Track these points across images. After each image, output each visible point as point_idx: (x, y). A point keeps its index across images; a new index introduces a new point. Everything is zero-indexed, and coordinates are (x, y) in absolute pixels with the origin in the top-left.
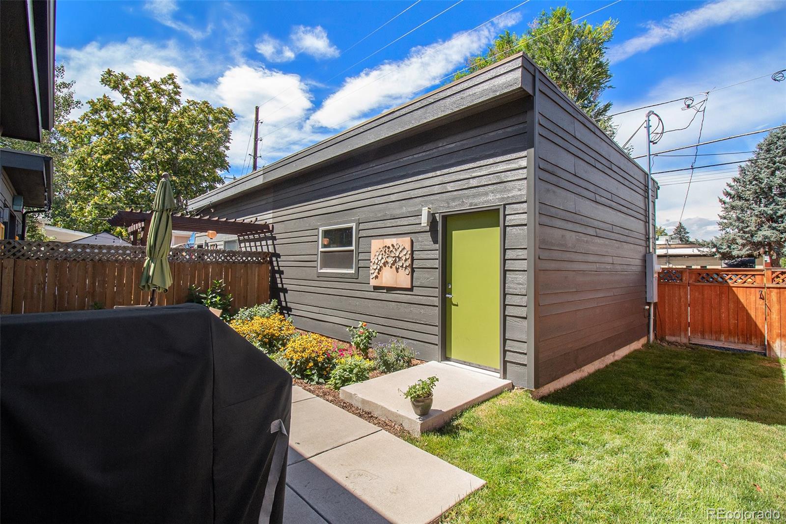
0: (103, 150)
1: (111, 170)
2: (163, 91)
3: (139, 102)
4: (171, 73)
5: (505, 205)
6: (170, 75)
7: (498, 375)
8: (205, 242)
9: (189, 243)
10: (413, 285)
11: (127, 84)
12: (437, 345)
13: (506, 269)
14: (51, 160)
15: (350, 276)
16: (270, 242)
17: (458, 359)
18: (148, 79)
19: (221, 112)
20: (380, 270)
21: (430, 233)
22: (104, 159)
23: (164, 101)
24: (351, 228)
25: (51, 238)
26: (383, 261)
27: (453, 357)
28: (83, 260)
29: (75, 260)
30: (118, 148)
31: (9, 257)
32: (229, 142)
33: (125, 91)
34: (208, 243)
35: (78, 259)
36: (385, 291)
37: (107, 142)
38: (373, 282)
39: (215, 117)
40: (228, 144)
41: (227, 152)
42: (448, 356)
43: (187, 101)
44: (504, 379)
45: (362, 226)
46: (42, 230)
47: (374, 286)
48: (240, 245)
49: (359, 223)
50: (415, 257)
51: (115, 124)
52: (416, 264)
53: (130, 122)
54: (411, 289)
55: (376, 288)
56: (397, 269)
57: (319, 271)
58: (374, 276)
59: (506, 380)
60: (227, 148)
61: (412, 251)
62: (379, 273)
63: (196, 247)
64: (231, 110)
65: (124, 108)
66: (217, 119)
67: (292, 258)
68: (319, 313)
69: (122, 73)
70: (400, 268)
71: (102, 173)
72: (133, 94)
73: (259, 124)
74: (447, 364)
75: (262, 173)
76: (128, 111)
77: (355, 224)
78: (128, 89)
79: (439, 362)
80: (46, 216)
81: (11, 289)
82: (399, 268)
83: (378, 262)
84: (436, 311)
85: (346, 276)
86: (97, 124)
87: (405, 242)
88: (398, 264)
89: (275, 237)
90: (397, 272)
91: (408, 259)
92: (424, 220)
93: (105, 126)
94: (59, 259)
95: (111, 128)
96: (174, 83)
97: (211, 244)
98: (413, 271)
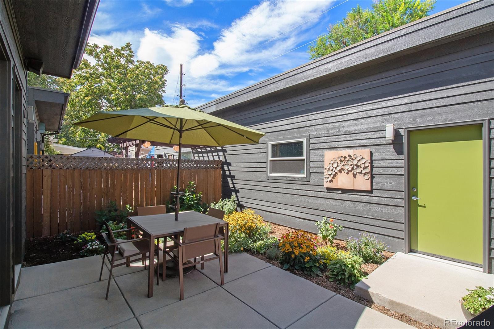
0: (85, 94)
1: (91, 106)
2: (123, 54)
3: (106, 62)
4: (128, 42)
5: (490, 120)
6: (127, 44)
7: (481, 269)
8: (164, 153)
9: (150, 154)
10: (373, 188)
11: (98, 51)
12: (403, 239)
13: (491, 176)
14: (69, 95)
15: (302, 179)
16: (221, 153)
17: (425, 251)
18: (111, 48)
19: (160, 68)
20: (335, 175)
21: (392, 145)
22: (86, 100)
23: (123, 61)
24: (302, 142)
25: (59, 152)
26: (338, 168)
27: (419, 250)
28: (100, 169)
29: (94, 169)
30: (95, 92)
31: (47, 168)
32: (164, 87)
33: (97, 56)
34: (166, 154)
35: (96, 169)
36: (340, 192)
37: (88, 88)
38: (327, 185)
39: (155, 71)
40: (164, 89)
41: (163, 94)
42: (413, 248)
43: (137, 61)
44: (489, 273)
45: (312, 141)
46: (53, 146)
47: (327, 188)
48: (194, 155)
49: (310, 138)
50: (375, 164)
51: (92, 77)
52: (375, 171)
53: (101, 76)
54: (371, 192)
55: (329, 190)
56: (355, 176)
57: (269, 175)
58: (329, 180)
59: (491, 274)
60: (164, 91)
61: (372, 161)
62: (333, 178)
63: (156, 157)
64: (166, 67)
65: (97, 67)
66: (157, 73)
67: (242, 165)
68: (270, 207)
69: (95, 44)
70: (358, 175)
71: (85, 108)
72: (102, 58)
73: (183, 75)
74: (413, 255)
75: (215, 103)
76: (100, 69)
77: (305, 139)
78: (99, 55)
79: (405, 253)
80: (56, 137)
81: (49, 192)
82: (356, 174)
83: (333, 169)
84: (402, 212)
85: (297, 179)
86: (81, 77)
87: (365, 153)
88: (355, 171)
89: (226, 150)
90: (355, 177)
91: (368, 166)
92: (389, 134)
93: (86, 78)
94: (83, 168)
95: (90, 80)
96: (130, 49)
97: (169, 154)
98: (372, 177)
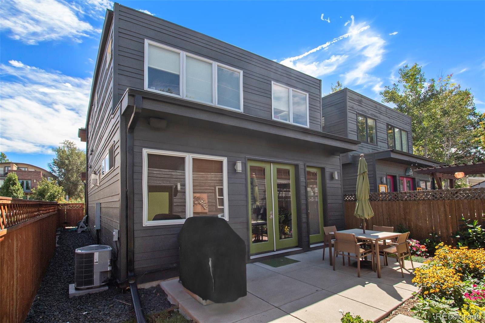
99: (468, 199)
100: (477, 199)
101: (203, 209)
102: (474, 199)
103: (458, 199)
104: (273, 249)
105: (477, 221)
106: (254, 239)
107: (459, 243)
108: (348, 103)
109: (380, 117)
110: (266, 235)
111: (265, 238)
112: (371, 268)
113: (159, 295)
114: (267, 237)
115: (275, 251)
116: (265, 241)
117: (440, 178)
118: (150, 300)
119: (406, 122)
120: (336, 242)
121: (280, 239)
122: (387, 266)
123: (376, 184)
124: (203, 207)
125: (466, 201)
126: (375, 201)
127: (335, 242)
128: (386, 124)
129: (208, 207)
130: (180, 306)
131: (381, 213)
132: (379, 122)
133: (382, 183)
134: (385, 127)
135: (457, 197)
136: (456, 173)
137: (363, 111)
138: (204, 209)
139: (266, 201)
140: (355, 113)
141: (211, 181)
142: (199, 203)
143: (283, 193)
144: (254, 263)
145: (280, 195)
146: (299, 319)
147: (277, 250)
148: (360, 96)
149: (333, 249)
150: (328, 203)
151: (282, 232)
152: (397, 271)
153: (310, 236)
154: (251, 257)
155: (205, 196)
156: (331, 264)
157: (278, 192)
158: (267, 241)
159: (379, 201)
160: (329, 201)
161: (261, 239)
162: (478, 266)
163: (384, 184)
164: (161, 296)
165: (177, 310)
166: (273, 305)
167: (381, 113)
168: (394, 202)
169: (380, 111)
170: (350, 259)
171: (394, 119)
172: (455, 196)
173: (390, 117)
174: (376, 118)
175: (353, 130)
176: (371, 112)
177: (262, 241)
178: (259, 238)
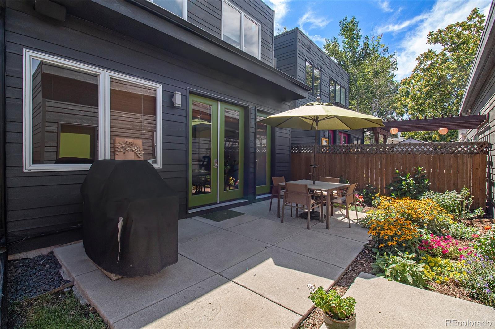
4: (474, 9)
16: (488, 132)
33: (442, 41)
65: (444, 52)
69: (439, 30)
89: (490, 125)
99: (402, 154)
100: (409, 153)
101: (136, 157)
102: (407, 154)
103: (393, 153)
104: (216, 202)
105: (409, 174)
106: (195, 190)
107: (392, 194)
108: (299, 47)
109: (324, 69)
110: (209, 186)
111: (208, 190)
112: (319, 219)
113: (47, 267)
114: (210, 189)
115: (218, 204)
116: (208, 192)
117: (378, 133)
118: (31, 276)
119: (346, 79)
120: (286, 193)
121: (224, 191)
122: (332, 216)
123: (320, 138)
124: (137, 155)
125: (400, 156)
126: (319, 153)
127: (284, 193)
128: (329, 78)
129: (142, 155)
130: (75, 282)
131: (323, 165)
132: (324, 74)
133: (324, 137)
134: (328, 80)
135: (392, 151)
136: (392, 129)
137: (311, 59)
138: (139, 157)
139: (210, 152)
140: (304, 59)
141: (148, 125)
142: (131, 150)
143: (230, 143)
144: (192, 218)
145: (227, 145)
146: (247, 288)
147: (220, 203)
148: (309, 41)
149: (282, 200)
150: (277, 153)
151: (227, 183)
152: (342, 221)
153: (257, 187)
154: (189, 211)
155: (139, 142)
156: (279, 216)
157: (225, 142)
158: (210, 193)
159: (323, 154)
160: (277, 151)
161: (203, 190)
162: (421, 216)
163: (326, 138)
164: (50, 268)
165: (69, 289)
166: (213, 270)
167: (325, 65)
168: (336, 155)
169: (325, 62)
170: (297, 210)
171: (336, 73)
172: (391, 150)
173: (333, 71)
174: (322, 70)
175: (301, 78)
176: (317, 62)
177: (205, 192)
178: (201, 190)
